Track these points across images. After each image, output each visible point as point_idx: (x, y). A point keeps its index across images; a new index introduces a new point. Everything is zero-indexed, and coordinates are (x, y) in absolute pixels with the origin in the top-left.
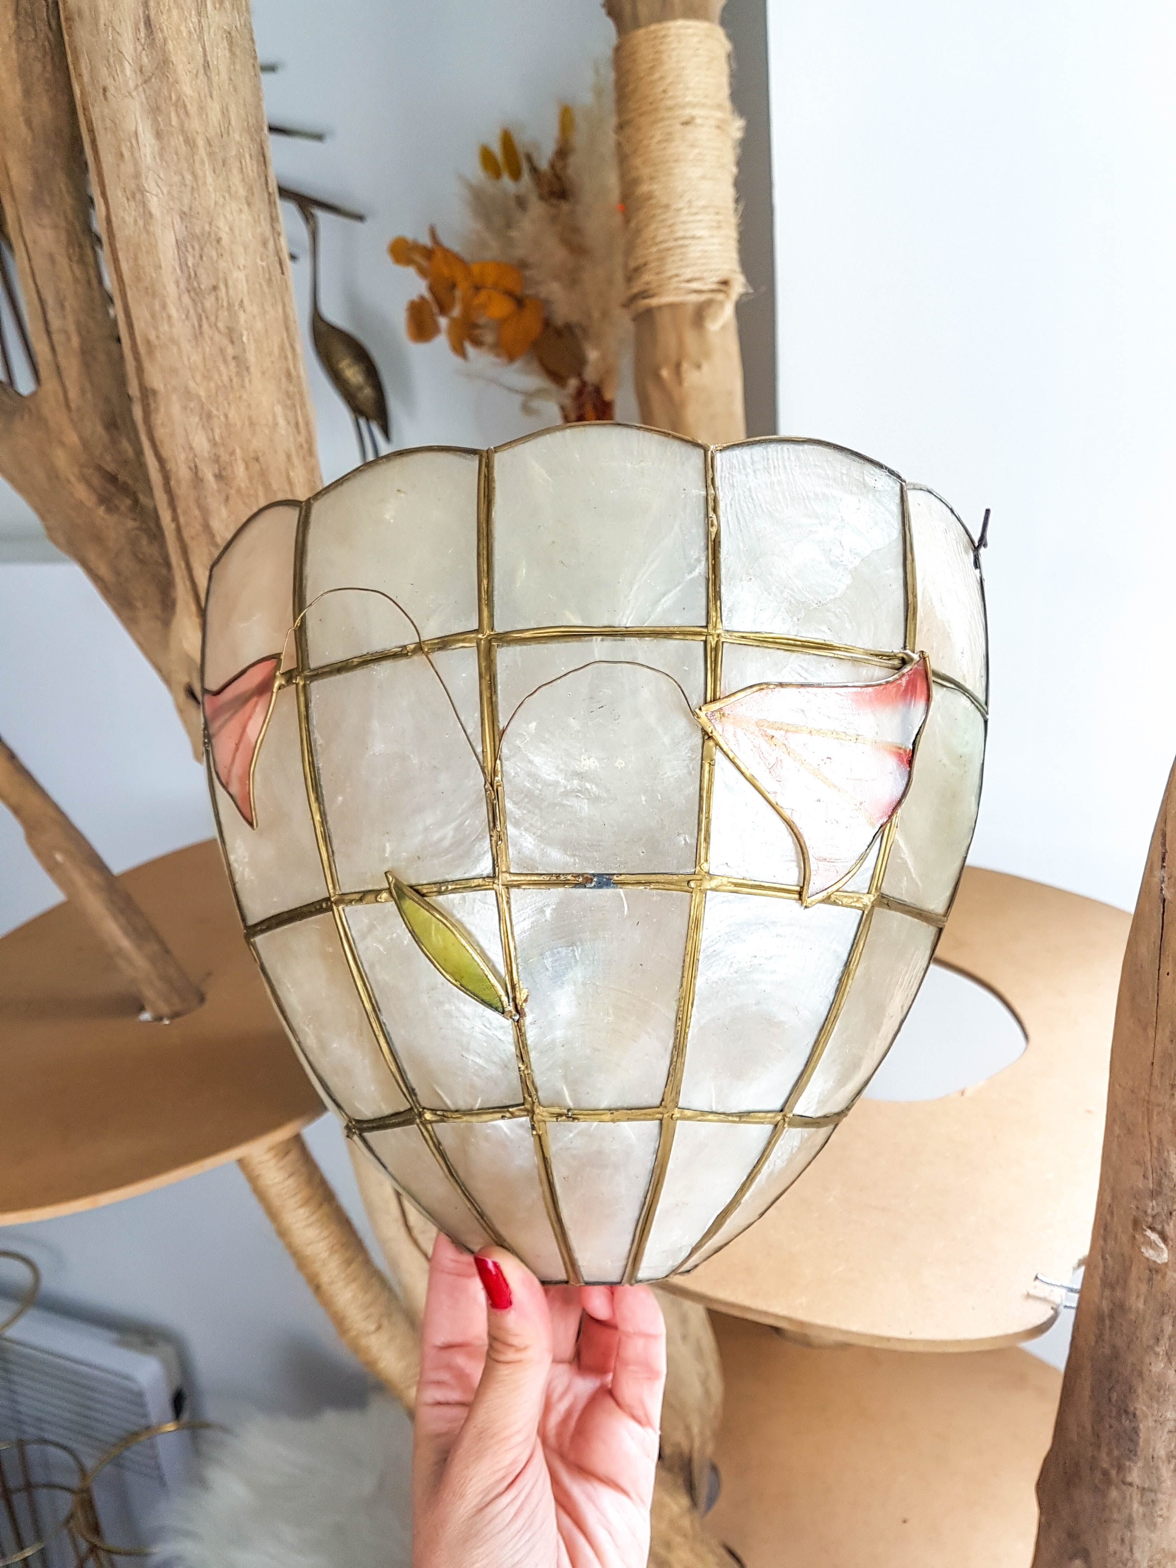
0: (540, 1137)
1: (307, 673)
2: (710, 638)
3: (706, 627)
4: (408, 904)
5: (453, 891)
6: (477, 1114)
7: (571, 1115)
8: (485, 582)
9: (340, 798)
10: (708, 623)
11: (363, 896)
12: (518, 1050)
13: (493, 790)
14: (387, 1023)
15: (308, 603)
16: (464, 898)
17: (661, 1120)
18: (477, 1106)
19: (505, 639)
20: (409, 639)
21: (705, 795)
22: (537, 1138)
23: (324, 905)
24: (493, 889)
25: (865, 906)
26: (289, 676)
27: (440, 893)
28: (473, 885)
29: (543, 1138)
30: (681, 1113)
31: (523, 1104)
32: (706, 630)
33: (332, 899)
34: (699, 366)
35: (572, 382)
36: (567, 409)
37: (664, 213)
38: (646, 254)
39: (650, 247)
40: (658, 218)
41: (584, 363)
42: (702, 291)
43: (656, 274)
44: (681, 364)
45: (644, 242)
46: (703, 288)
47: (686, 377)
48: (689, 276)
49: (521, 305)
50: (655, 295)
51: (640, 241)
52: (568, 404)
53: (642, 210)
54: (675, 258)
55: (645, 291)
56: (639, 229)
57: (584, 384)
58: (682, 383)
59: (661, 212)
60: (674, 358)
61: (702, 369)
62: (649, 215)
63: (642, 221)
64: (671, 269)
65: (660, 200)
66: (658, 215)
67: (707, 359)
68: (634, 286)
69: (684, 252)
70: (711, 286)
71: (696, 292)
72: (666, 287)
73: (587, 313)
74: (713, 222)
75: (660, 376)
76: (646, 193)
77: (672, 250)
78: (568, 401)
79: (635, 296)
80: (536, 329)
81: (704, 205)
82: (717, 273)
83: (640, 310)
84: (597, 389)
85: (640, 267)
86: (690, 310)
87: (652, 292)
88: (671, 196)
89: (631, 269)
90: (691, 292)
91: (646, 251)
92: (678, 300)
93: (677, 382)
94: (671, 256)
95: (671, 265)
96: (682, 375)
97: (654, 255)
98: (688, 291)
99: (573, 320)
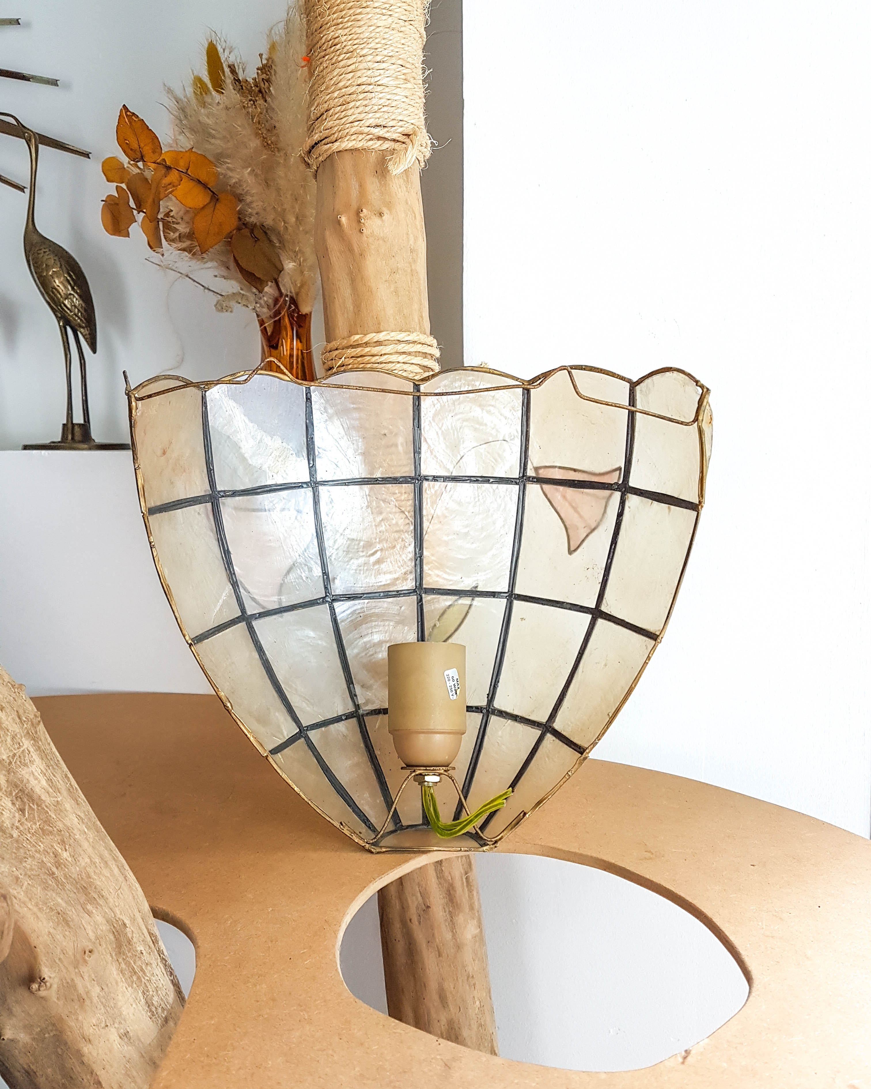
34: (381, 214)
35: (269, 289)
36: (264, 317)
37: (348, 58)
38: (329, 100)
39: (333, 92)
40: (342, 64)
41: (280, 270)
42: (385, 139)
43: (337, 119)
44: (362, 211)
45: (327, 88)
46: (387, 135)
47: (366, 224)
48: (372, 122)
49: (215, 198)
50: (336, 141)
51: (323, 88)
52: (265, 312)
53: (327, 57)
54: (358, 104)
55: (326, 138)
56: (323, 76)
57: (281, 294)
58: (363, 230)
59: (345, 58)
60: (354, 205)
61: (384, 218)
62: (334, 61)
63: (326, 67)
64: (353, 114)
65: (345, 46)
66: (342, 60)
67: (390, 209)
68: (316, 133)
69: (368, 98)
70: (395, 136)
71: (379, 138)
72: (347, 131)
73: (282, 215)
74: (399, 73)
75: (339, 222)
76: (331, 40)
77: (355, 95)
78: (265, 310)
79: (316, 144)
80: (231, 224)
81: (390, 54)
82: (401, 123)
83: (321, 159)
84: (293, 301)
85: (322, 114)
86: (373, 157)
87: (333, 138)
88: (356, 42)
89: (313, 117)
90: (374, 138)
91: (328, 96)
92: (359, 145)
93: (357, 230)
94: (354, 101)
95: (353, 110)
96: (363, 221)
97: (336, 100)
98: (371, 136)
99: (269, 222)
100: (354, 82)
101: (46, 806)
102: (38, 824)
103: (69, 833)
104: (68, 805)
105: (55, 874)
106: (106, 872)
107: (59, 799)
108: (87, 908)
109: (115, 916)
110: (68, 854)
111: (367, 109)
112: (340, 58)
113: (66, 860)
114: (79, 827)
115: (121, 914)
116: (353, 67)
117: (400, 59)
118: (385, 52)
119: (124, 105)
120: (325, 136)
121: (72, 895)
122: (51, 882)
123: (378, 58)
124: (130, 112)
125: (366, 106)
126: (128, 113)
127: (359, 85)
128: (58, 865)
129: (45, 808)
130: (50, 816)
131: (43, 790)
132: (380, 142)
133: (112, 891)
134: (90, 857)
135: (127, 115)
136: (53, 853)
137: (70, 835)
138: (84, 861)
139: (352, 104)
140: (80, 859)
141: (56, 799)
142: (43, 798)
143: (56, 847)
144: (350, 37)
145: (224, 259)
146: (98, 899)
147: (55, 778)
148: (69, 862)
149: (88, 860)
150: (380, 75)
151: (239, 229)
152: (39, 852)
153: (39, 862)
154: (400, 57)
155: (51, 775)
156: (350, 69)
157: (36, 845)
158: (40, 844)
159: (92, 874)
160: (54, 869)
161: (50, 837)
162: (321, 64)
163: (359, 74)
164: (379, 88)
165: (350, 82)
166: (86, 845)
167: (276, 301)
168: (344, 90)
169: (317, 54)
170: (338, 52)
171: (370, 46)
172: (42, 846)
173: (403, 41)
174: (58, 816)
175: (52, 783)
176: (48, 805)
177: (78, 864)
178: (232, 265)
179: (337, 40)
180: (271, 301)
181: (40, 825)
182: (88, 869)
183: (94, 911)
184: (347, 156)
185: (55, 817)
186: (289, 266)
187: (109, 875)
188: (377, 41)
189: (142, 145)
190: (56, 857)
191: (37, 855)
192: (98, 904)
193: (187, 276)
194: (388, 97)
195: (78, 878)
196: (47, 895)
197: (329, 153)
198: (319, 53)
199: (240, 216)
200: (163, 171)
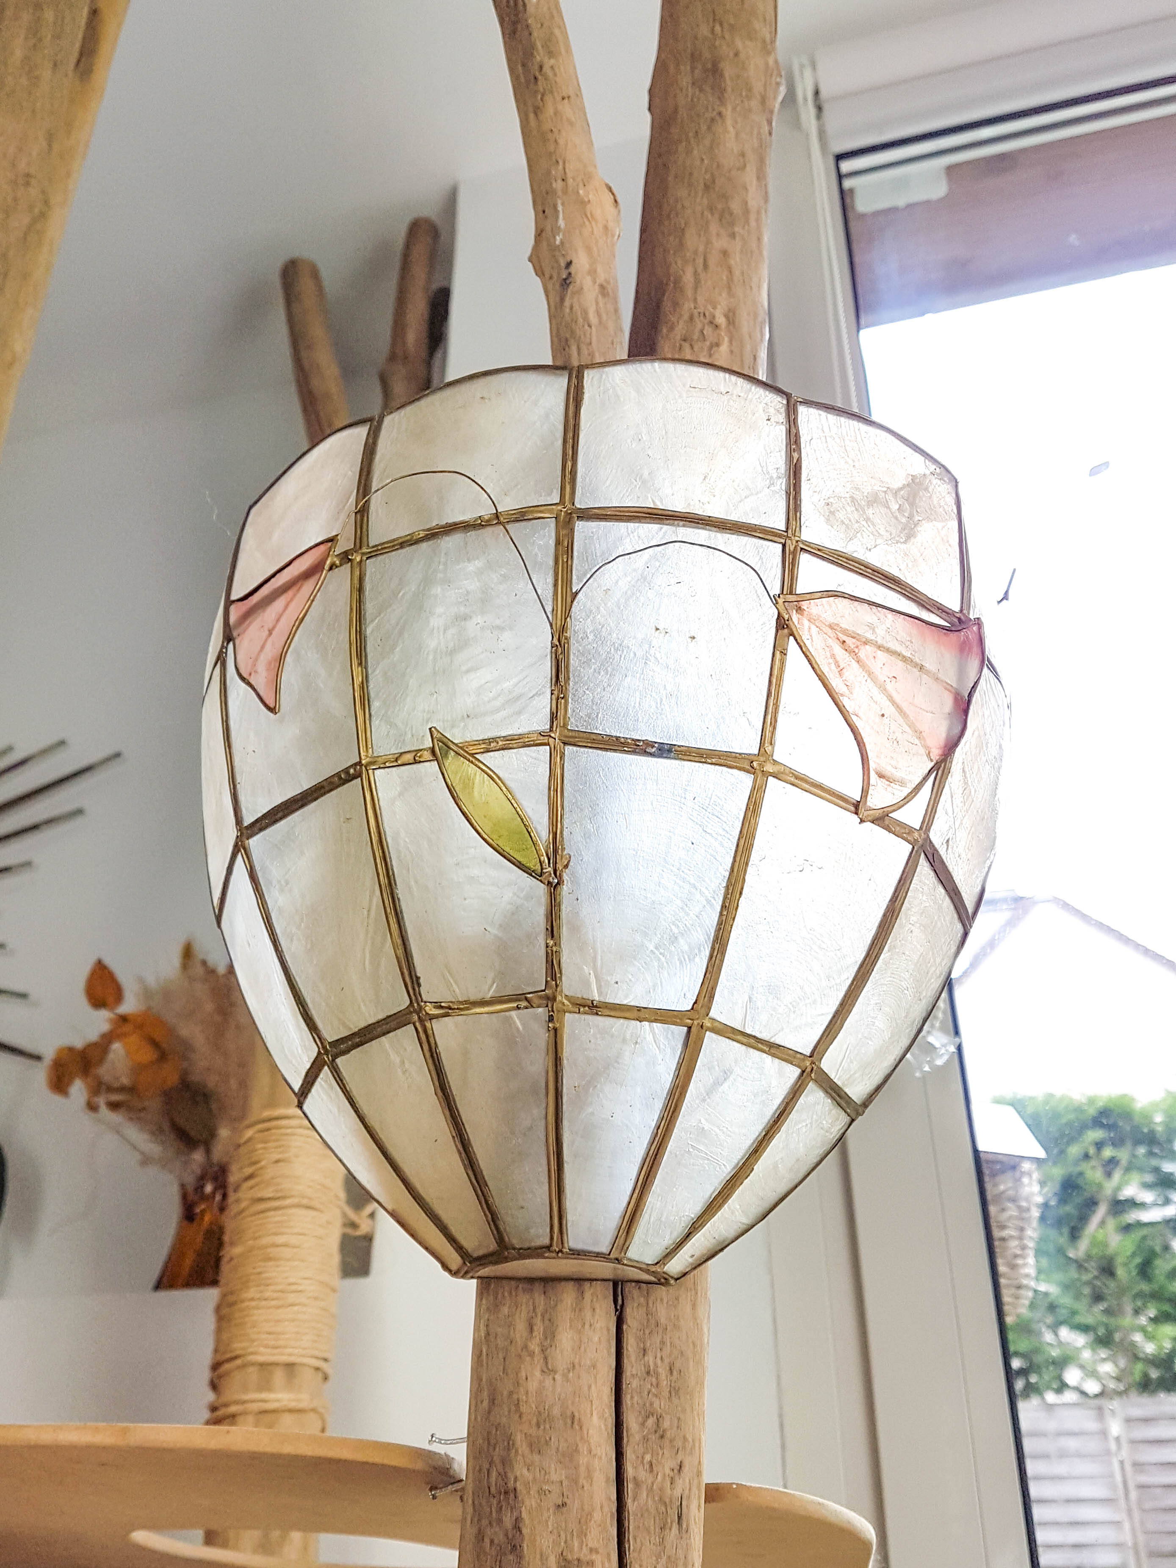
0: (555, 1030)
1: (365, 550)
2: (788, 542)
3: (787, 532)
4: (451, 762)
5: (504, 748)
6: (488, 1004)
7: (593, 1008)
8: (569, 464)
10: (787, 528)
11: (398, 758)
12: (549, 923)
13: (560, 644)
14: (401, 899)
15: (373, 490)
16: (514, 755)
17: (690, 1028)
18: (490, 994)
19: (587, 515)
20: (486, 511)
21: (774, 681)
22: (552, 1032)
23: (352, 771)
24: (548, 744)
25: (916, 841)
26: (345, 557)
27: (488, 751)
28: (527, 741)
29: (558, 1031)
30: (712, 1024)
32: (786, 534)
33: (363, 762)
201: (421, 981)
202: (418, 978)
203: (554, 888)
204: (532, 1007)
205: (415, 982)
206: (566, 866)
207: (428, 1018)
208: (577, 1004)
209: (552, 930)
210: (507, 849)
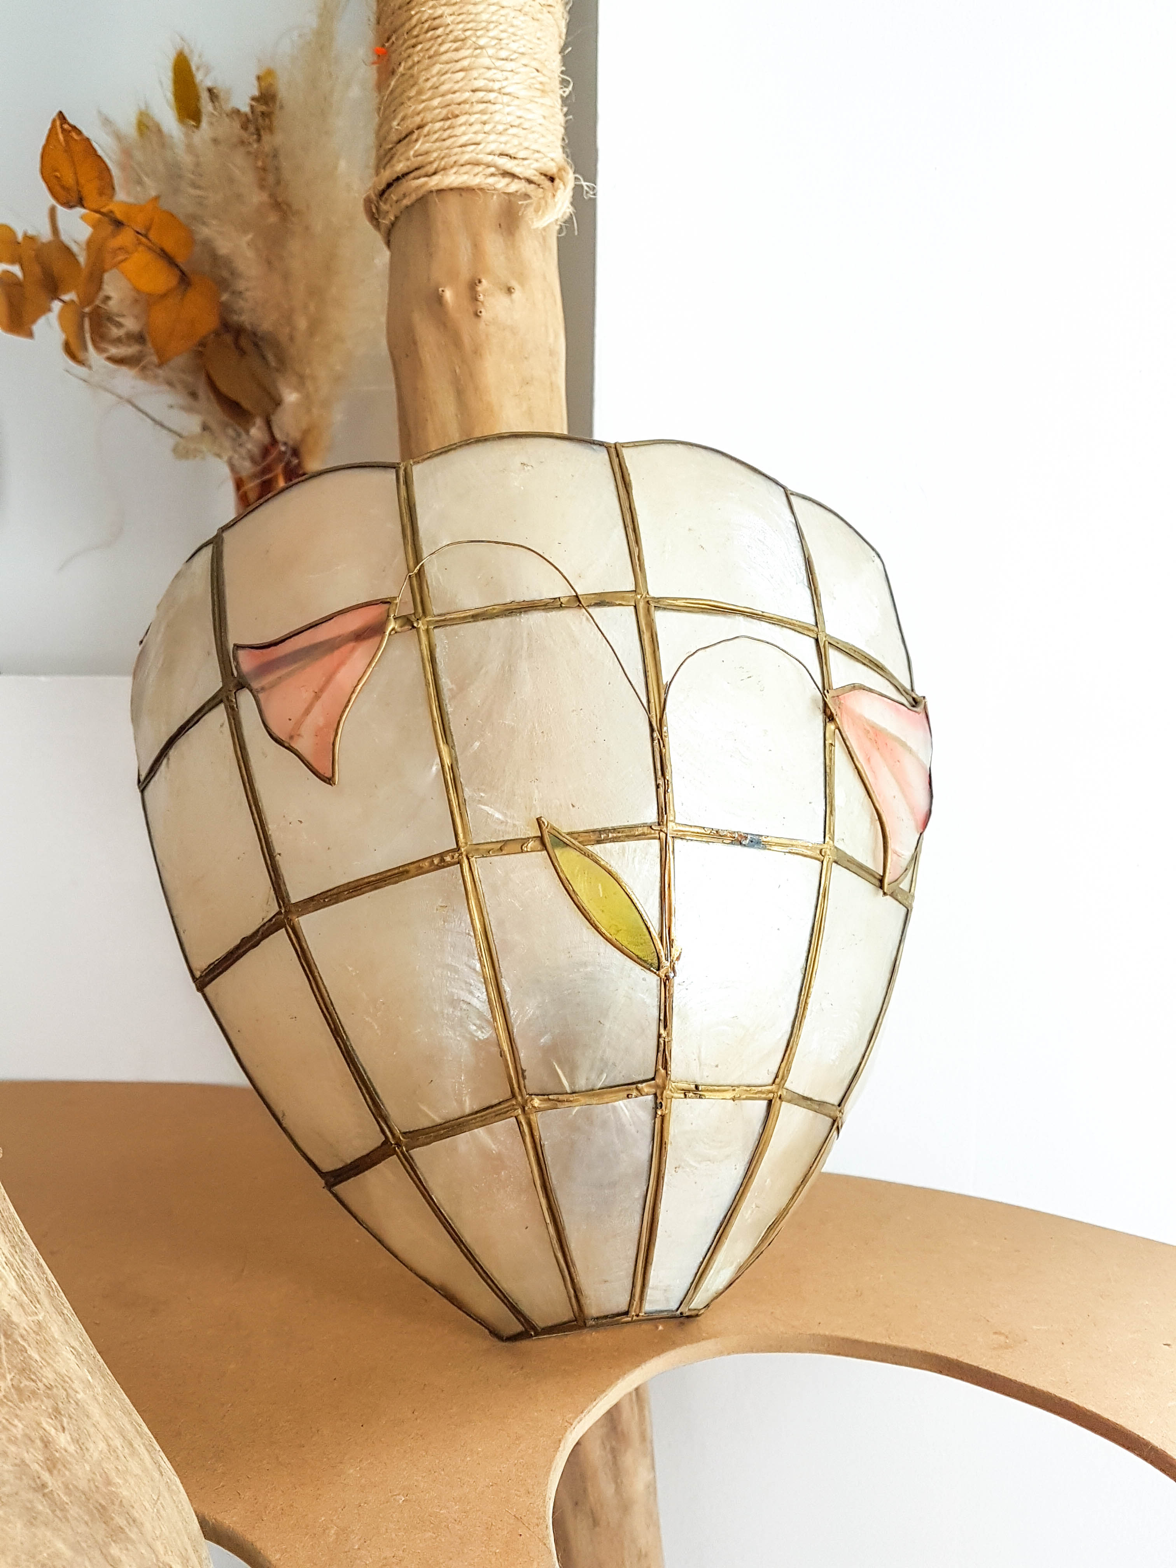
0: (662, 1116)
1: (429, 618)
2: (821, 637)
3: (817, 627)
4: (562, 854)
5: (614, 840)
6: (598, 1095)
7: (697, 1091)
8: (636, 550)
9: (477, 744)
10: (817, 624)
11: (503, 847)
12: (661, 1014)
13: (662, 739)
15: (425, 555)
16: (624, 848)
17: (770, 1103)
18: (599, 1085)
19: (666, 603)
20: (561, 591)
22: (658, 1119)
24: (658, 838)
26: (408, 621)
27: (599, 842)
28: (637, 833)
29: (664, 1117)
30: (786, 1093)
31: (653, 1079)
32: (817, 629)
33: (462, 848)
34: (509, 290)
35: (257, 432)
36: (244, 474)
37: (456, 50)
38: (423, 110)
39: (430, 99)
40: (445, 58)
41: (277, 402)
42: (513, 176)
43: (436, 141)
44: (480, 282)
45: (420, 92)
46: (517, 171)
47: (486, 304)
48: (492, 147)
49: (185, 280)
50: (435, 173)
51: (413, 93)
52: (247, 467)
53: (419, 47)
54: (473, 119)
55: (417, 169)
56: (412, 76)
57: (274, 441)
58: (481, 312)
59: (452, 49)
60: (465, 275)
61: (514, 296)
62: (432, 52)
63: (418, 62)
64: (464, 134)
65: (451, 31)
66: (446, 52)
67: (522, 284)
68: (400, 161)
69: (490, 111)
70: (530, 173)
71: (506, 174)
72: (454, 159)
73: (288, 317)
74: (533, 81)
75: (439, 299)
76: (426, 21)
77: (467, 106)
78: (247, 464)
79: (398, 179)
80: (208, 323)
81: (521, 50)
82: (537, 155)
83: (406, 202)
84: (296, 452)
85: (412, 132)
86: (494, 202)
87: (430, 169)
88: (470, 26)
89: (394, 137)
90: (497, 173)
91: (423, 105)
92: (474, 181)
93: (471, 311)
94: (466, 113)
95: (463, 128)
96: (481, 298)
97: (437, 111)
98: (492, 170)
99: (266, 325)
100: (466, 85)
101: (22, 1336)
102: (9, 1377)
103: (65, 1390)
104: (55, 1328)
105: (47, 1488)
106: (134, 1466)
107: (40, 1317)
108: (110, 1554)
109: (158, 1560)
110: (69, 1438)
111: (487, 128)
112: (443, 49)
113: (66, 1451)
114: (80, 1373)
115: (166, 1553)
116: (465, 63)
117: (535, 59)
118: (514, 46)
119: (61, 112)
120: (416, 165)
121: (82, 1529)
122: (41, 1507)
123: (503, 54)
124: (69, 124)
125: (484, 123)
126: (66, 126)
127: (473, 91)
128: (51, 1466)
129: (19, 1339)
130: (30, 1357)
131: (14, 1301)
132: (507, 180)
133: (148, 1506)
134: (106, 1439)
135: (63, 130)
136: (42, 1440)
137: (68, 1395)
138: (97, 1448)
139: (462, 119)
140: (91, 1446)
141: (35, 1318)
142: (15, 1318)
143: (45, 1425)
144: (460, 18)
145: (189, 379)
146: (127, 1530)
147: (27, 1272)
148: (71, 1455)
149: (102, 1445)
150: (506, 79)
151: (217, 334)
152: (13, 1441)
153: (16, 1465)
154: (536, 56)
155: (21, 1265)
156: (459, 66)
157: (9, 1426)
158: (16, 1422)
159: (113, 1474)
160: (46, 1476)
161: (34, 1403)
162: (409, 57)
163: (475, 74)
164: (506, 99)
165: (460, 84)
166: (95, 1411)
167: (266, 451)
168: (450, 96)
169: (401, 42)
170: (440, 40)
171: (491, 34)
172: (20, 1425)
173: (539, 35)
174: (44, 1355)
175: (25, 1282)
176: (24, 1332)
177: (87, 1456)
178: (203, 390)
179: (437, 22)
180: (256, 451)
181: (12, 1380)
182: (104, 1465)
183: (123, 1558)
184: (453, 200)
185: (38, 1359)
186: (291, 397)
187: (140, 1473)
188: (501, 27)
189: (82, 181)
190: (46, 1446)
191: (13, 1449)
192: (128, 1539)
193: (130, 402)
194: (519, 113)
195: (90, 1487)
196: (35, 1535)
197: (421, 193)
198: (405, 41)
199: (225, 311)
200: (110, 228)
201: (526, 1074)
202: (523, 1071)
203: (666, 982)
204: (642, 1095)
205: (520, 1075)
206: (678, 958)
207: (534, 1110)
208: (683, 1090)
209: (665, 1021)
210: (625, 943)
